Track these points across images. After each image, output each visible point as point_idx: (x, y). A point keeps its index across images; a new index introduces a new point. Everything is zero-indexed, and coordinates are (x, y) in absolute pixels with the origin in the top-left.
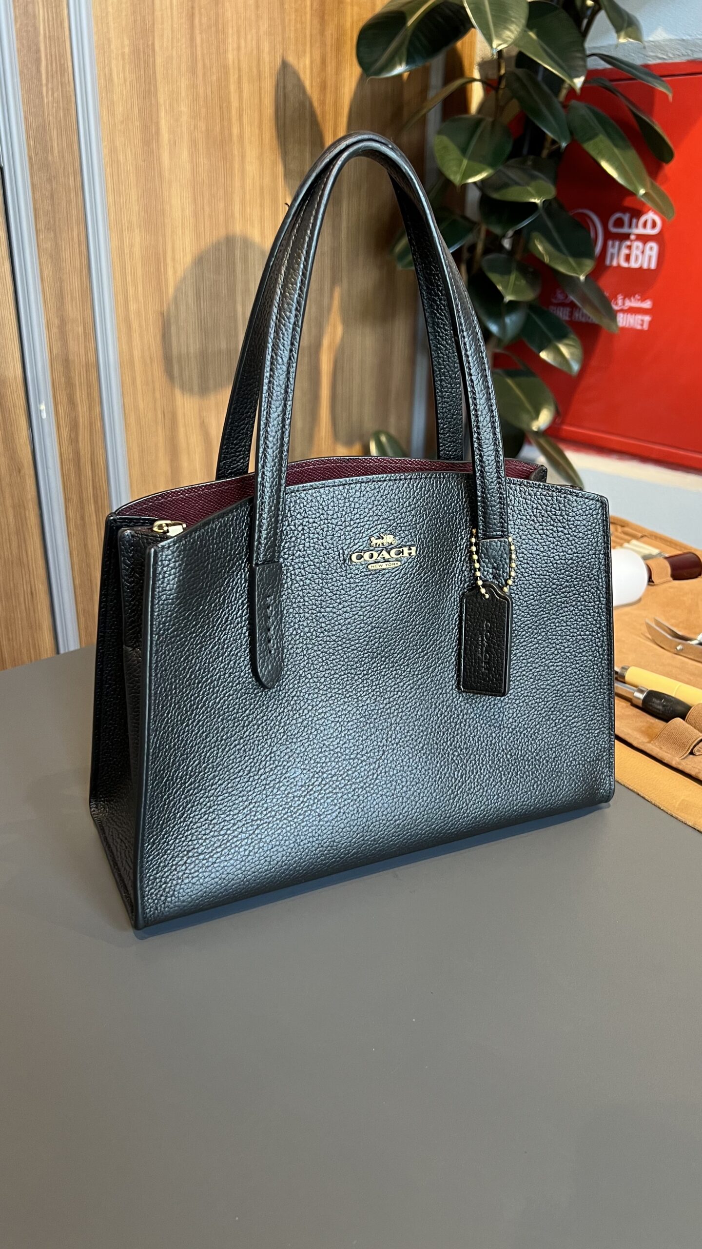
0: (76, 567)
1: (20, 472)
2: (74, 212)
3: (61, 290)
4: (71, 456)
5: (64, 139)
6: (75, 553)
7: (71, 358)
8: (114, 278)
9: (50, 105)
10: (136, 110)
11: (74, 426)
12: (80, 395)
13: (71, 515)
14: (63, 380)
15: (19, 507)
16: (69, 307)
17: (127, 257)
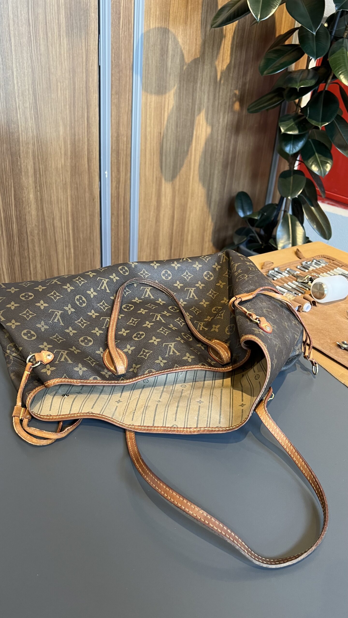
0: (113, 244)
1: (94, 200)
2: (128, 86)
3: (119, 122)
4: (116, 195)
5: (127, 53)
6: (113, 237)
7: (120, 151)
8: (142, 116)
9: (123, 38)
10: (159, 41)
11: (118, 182)
12: (122, 168)
13: (113, 221)
14: (115, 161)
15: (92, 216)
16: (121, 129)
17: (148, 107)
